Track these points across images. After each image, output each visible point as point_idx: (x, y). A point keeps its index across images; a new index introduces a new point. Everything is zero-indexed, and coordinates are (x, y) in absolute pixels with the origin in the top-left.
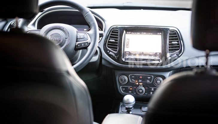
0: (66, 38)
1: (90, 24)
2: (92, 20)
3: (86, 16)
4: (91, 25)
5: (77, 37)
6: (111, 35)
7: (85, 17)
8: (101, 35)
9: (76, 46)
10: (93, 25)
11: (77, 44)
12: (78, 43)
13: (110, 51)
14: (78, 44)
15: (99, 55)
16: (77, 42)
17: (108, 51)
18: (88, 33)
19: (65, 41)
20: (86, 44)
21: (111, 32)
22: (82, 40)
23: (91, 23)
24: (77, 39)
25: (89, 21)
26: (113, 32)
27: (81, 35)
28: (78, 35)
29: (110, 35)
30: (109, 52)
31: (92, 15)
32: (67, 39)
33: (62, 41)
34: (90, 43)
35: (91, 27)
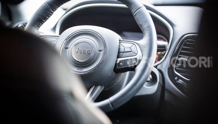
0: (100, 51)
1: (142, 28)
2: (147, 21)
3: (137, 13)
4: (143, 30)
5: (119, 49)
6: (183, 49)
7: (135, 15)
8: (161, 49)
9: (116, 64)
10: (147, 30)
11: (118, 62)
12: (119, 59)
13: (179, 78)
14: (121, 62)
15: (159, 83)
16: (118, 57)
17: (176, 78)
18: (137, 44)
19: (99, 55)
20: (134, 62)
21: (182, 45)
22: (127, 54)
23: (145, 26)
24: (119, 52)
25: (141, 23)
26: (185, 45)
27: (126, 46)
28: (121, 45)
29: (180, 51)
30: (178, 80)
31: (147, 13)
32: (102, 53)
33: (92, 54)
34: (140, 61)
35: (145, 34)
